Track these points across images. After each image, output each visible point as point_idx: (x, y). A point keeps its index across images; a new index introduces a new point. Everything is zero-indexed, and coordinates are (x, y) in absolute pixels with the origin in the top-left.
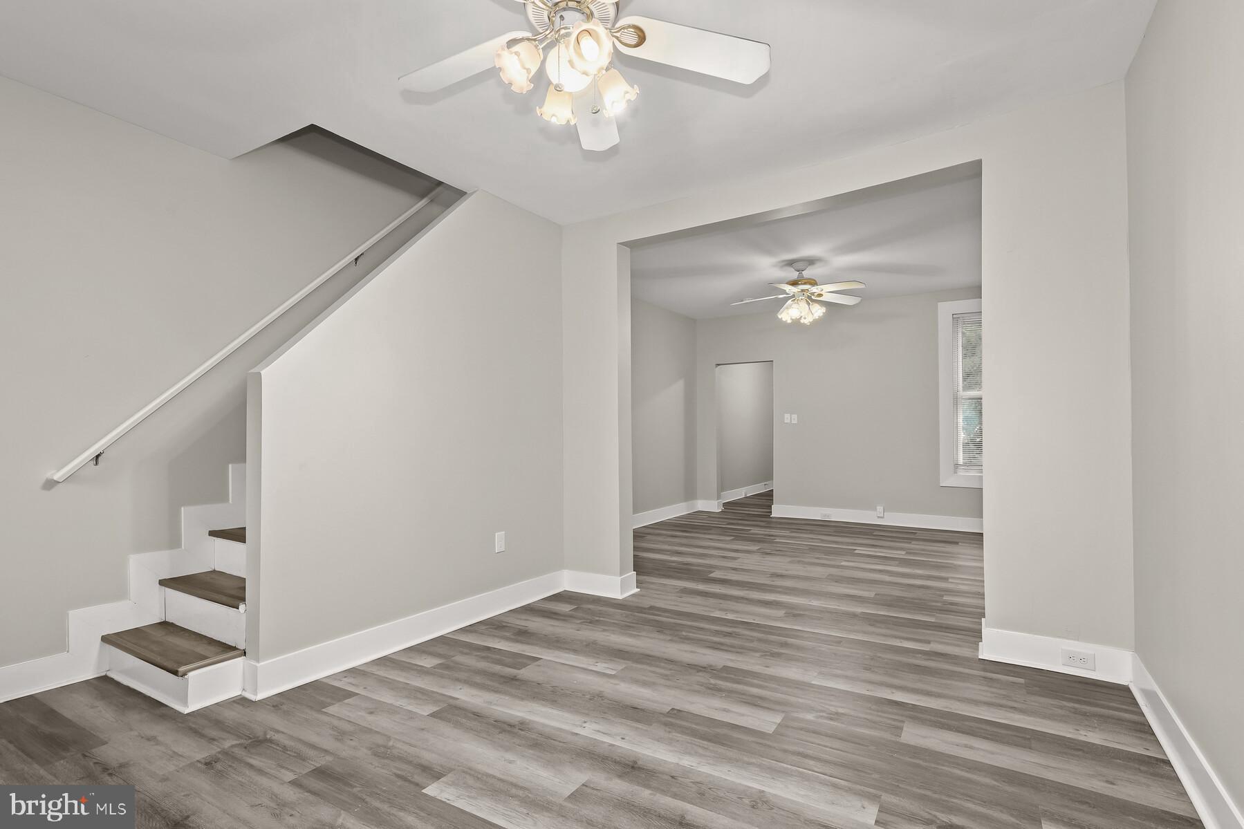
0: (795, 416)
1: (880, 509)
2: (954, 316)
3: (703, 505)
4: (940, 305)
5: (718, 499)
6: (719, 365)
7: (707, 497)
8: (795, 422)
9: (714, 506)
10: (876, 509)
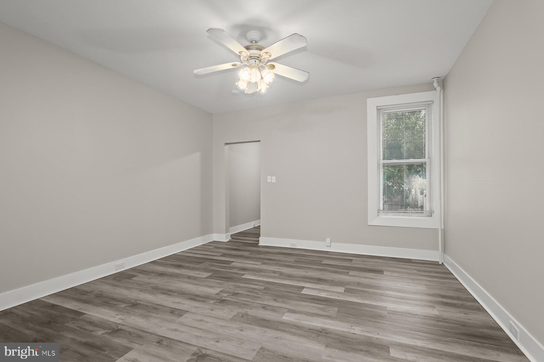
0: (274, 178)
1: (328, 240)
2: (378, 108)
3: (216, 237)
4: (368, 100)
5: (226, 233)
6: (227, 144)
7: (219, 232)
8: (274, 181)
9: (224, 238)
10: (325, 241)
